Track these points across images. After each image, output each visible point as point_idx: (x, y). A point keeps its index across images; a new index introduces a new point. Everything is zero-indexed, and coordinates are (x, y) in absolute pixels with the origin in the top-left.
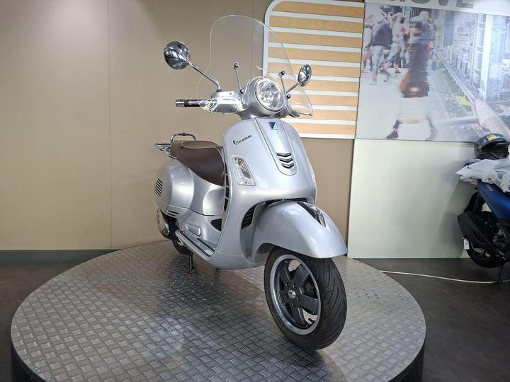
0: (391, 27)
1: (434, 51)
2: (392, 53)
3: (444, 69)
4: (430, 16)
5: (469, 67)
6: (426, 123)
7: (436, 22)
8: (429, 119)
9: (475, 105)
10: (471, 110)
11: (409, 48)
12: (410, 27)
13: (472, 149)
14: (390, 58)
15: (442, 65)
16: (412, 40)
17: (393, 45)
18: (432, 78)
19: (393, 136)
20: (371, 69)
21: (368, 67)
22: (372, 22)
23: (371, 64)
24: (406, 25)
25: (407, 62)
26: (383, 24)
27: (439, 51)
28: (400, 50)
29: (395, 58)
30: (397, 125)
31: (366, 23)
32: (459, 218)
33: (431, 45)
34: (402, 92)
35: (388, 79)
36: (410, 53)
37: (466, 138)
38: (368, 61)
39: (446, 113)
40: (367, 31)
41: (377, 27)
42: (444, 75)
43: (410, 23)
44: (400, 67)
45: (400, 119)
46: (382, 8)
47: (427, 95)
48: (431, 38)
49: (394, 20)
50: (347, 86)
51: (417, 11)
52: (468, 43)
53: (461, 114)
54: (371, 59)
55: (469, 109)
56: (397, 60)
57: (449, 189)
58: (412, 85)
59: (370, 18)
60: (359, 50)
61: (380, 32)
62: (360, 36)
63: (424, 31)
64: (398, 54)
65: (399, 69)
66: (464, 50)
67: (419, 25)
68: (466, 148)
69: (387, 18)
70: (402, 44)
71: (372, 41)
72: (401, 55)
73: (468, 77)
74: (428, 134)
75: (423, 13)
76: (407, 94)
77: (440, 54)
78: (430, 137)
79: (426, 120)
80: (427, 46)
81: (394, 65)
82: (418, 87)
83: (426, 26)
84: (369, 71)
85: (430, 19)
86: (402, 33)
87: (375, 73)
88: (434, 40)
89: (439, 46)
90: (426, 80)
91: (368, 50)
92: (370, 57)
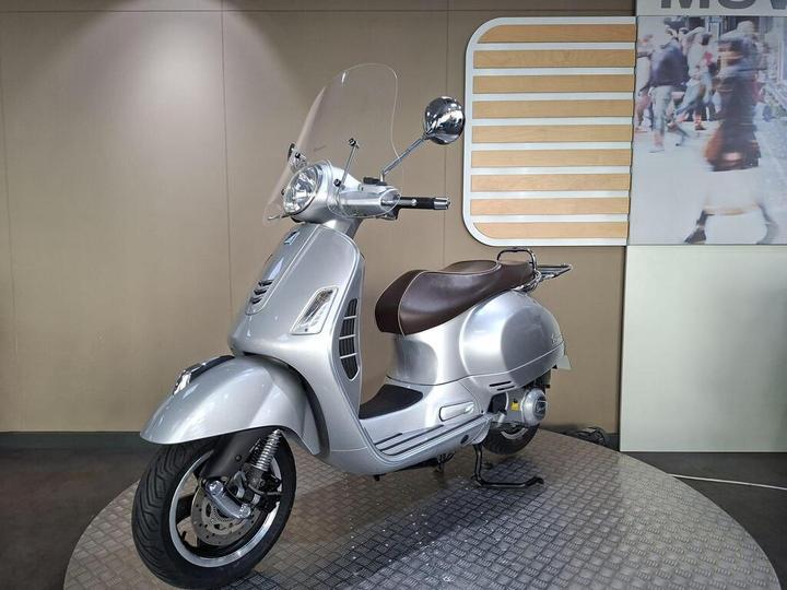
0: (684, 52)
1: (767, 87)
2: (689, 97)
4: (756, 29)
6: (756, 215)
7: (768, 37)
8: (762, 207)
11: (719, 86)
12: (721, 50)
14: (684, 105)
15: (783, 111)
16: (725, 72)
17: (691, 83)
18: (765, 135)
19: (697, 238)
20: (651, 126)
21: (647, 122)
22: (652, 46)
23: (652, 118)
24: (713, 48)
25: (718, 109)
26: (670, 49)
27: (774, 87)
28: (704, 91)
29: (696, 105)
30: (703, 218)
31: (639, 50)
33: (761, 77)
34: (711, 162)
35: (683, 140)
36: (722, 94)
38: (646, 113)
40: (643, 63)
41: (659, 55)
43: (721, 42)
44: (704, 119)
45: (708, 208)
46: (667, 22)
47: (756, 164)
48: (759, 67)
49: (691, 40)
50: (612, 157)
51: (732, 23)
54: (651, 109)
56: (699, 108)
58: (727, 149)
59: (646, 41)
60: (629, 96)
61: (666, 63)
62: (630, 71)
63: (746, 54)
64: (700, 97)
65: (704, 124)
67: (736, 46)
69: (677, 39)
70: (707, 81)
71: (651, 78)
72: (706, 99)
75: (742, 25)
76: (718, 164)
77: (777, 93)
78: (765, 239)
79: (757, 208)
80: (753, 81)
81: (694, 116)
82: (738, 151)
83: (750, 46)
84: (650, 129)
85: (756, 34)
86: (705, 61)
87: (658, 132)
88: (766, 69)
89: (775, 79)
90: (755, 138)
91: (646, 94)
92: (649, 105)
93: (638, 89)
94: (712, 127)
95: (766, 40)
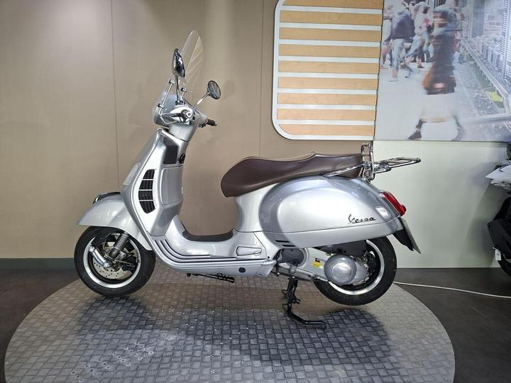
0: (412, 18)
1: (462, 42)
2: (415, 46)
3: (472, 62)
4: (457, 4)
5: (501, 59)
7: (464, 10)
8: (456, 118)
9: (508, 101)
10: (503, 107)
11: (433, 40)
12: (435, 17)
13: (504, 150)
14: (411, 52)
15: (471, 58)
16: (437, 31)
17: (416, 38)
18: (460, 73)
19: (416, 136)
20: (391, 65)
21: (388, 62)
22: (393, 13)
23: (391, 59)
24: (430, 16)
25: (431, 55)
26: (403, 15)
27: (466, 42)
28: (424, 43)
29: (418, 52)
30: (420, 124)
31: (385, 15)
32: (489, 225)
33: (458, 36)
34: (426, 88)
35: (410, 74)
36: (434, 45)
37: (498, 137)
38: (388, 56)
39: (475, 111)
40: (387, 23)
41: (397, 19)
42: (472, 68)
43: (435, 12)
44: (423, 61)
45: (424, 118)
47: (453, 91)
48: (458, 29)
49: (417, 10)
50: (365, 84)
52: (500, 33)
53: (492, 111)
54: (391, 54)
55: (501, 105)
56: (420, 54)
57: (478, 193)
58: (436, 80)
59: (389, 9)
60: (378, 44)
61: (401, 24)
62: (379, 28)
63: (450, 21)
64: (421, 47)
65: (423, 64)
66: (495, 40)
67: (444, 15)
68: (497, 149)
69: (408, 9)
70: (426, 37)
71: (392, 34)
72: (425, 48)
73: (500, 70)
74: (454, 134)
76: (431, 90)
77: (467, 46)
78: (457, 137)
79: (453, 118)
80: (454, 38)
81: (417, 59)
82: (443, 82)
83: (452, 15)
84: (389, 66)
85: (457, 8)
86: (425, 24)
87: (395, 69)
88: (461, 30)
89: (467, 37)
90: (453, 74)
91: (388, 44)
92: (389, 51)
94: (428, 66)
95: (462, 12)
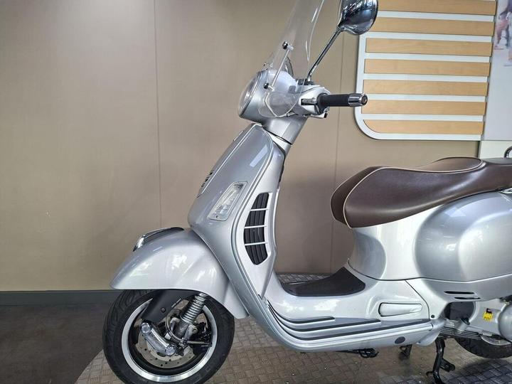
20: (507, 45)
21: (503, 41)
23: (508, 38)
38: (504, 34)
54: (507, 30)
60: (491, 19)
71: (509, 5)
84: (505, 47)
91: (505, 18)
92: (506, 27)
93: (499, 13)
